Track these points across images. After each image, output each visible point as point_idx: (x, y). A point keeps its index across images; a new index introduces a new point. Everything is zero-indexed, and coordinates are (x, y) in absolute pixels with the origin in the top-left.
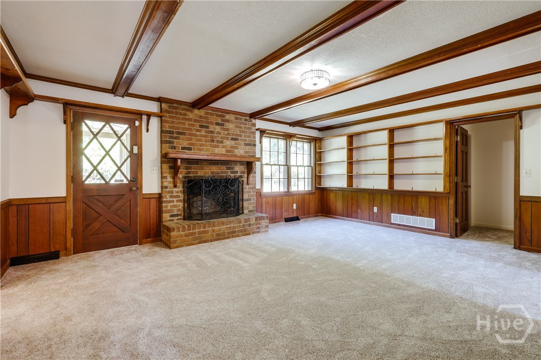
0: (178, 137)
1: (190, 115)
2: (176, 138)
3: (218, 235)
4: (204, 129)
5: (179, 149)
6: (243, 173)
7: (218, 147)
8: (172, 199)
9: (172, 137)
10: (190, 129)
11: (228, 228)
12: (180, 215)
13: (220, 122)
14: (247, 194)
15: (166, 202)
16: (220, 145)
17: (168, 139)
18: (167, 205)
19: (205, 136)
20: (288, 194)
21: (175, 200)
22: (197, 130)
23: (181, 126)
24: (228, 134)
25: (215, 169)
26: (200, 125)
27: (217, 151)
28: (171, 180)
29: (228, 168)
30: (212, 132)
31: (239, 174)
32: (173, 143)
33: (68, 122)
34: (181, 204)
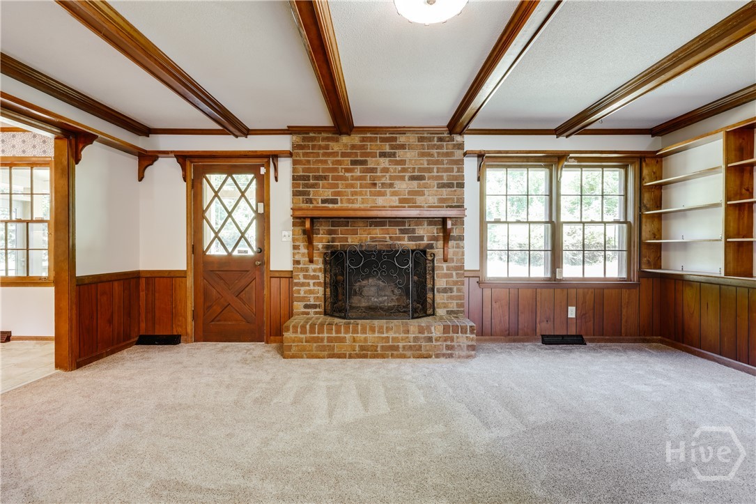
0: (316, 184)
1: (335, 147)
2: (313, 186)
3: (362, 348)
4: (359, 167)
5: (318, 203)
6: (436, 239)
7: (383, 194)
8: (307, 281)
9: (306, 186)
10: (335, 170)
11: (383, 338)
12: (319, 306)
13: (388, 150)
14: (445, 280)
15: (297, 284)
16: (388, 190)
17: (301, 189)
18: (300, 290)
19: (360, 178)
20: (554, 283)
21: (311, 282)
22: (347, 170)
23: (321, 166)
24: (404, 170)
25: (377, 232)
26: (351, 161)
27: (380, 201)
28: (306, 251)
29: (402, 231)
30: (373, 170)
31: (426, 242)
32: (308, 193)
33: (188, 179)
34: (321, 289)
